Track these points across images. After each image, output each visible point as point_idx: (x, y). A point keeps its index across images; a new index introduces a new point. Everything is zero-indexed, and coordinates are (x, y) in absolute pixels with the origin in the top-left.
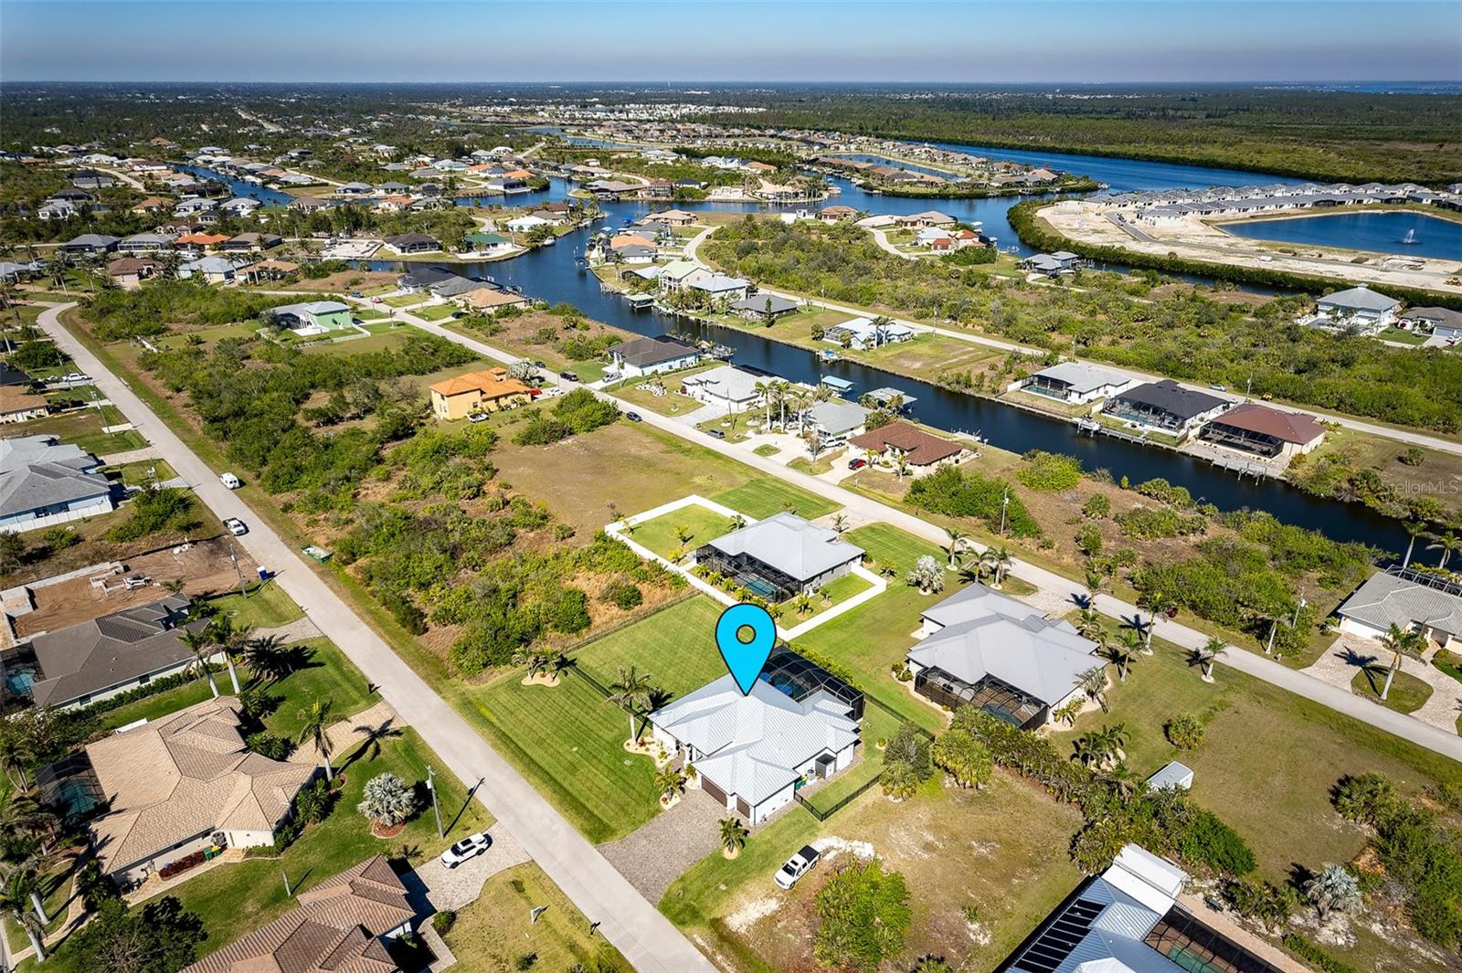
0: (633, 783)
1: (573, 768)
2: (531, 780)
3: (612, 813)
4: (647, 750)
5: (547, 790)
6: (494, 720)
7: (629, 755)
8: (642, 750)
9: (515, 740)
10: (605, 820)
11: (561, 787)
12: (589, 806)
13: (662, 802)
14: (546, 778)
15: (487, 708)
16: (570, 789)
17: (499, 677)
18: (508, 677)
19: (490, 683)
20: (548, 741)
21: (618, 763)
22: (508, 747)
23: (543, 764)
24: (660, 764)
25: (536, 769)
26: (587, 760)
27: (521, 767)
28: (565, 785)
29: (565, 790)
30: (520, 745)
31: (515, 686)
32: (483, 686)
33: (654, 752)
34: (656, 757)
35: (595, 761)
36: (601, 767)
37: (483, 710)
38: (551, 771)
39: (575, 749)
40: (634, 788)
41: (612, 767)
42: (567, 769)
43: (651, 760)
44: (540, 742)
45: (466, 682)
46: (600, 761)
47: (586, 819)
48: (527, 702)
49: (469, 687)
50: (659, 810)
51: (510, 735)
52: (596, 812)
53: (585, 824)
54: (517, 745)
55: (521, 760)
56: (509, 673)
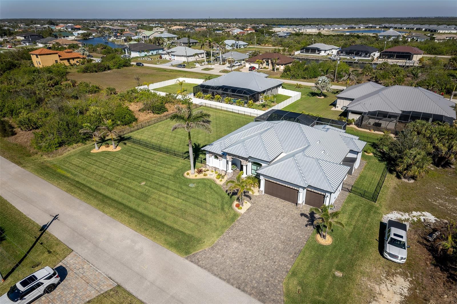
0: (203, 199)
1: (145, 197)
2: (106, 210)
3: (192, 225)
4: (205, 175)
5: (123, 216)
6: (69, 175)
7: (191, 181)
8: (201, 176)
9: (88, 185)
10: (187, 232)
11: (136, 212)
12: (168, 223)
13: (236, 209)
14: (121, 207)
15: (62, 169)
16: (146, 212)
17: (72, 151)
18: (80, 150)
19: (65, 155)
20: (118, 181)
21: (184, 187)
22: (82, 190)
23: (116, 198)
24: (221, 182)
25: (110, 202)
26: (156, 189)
27: (95, 202)
28: (140, 209)
29: (141, 213)
30: (93, 187)
31: (86, 154)
32: (58, 157)
33: (212, 175)
34: (215, 178)
35: (163, 189)
36: (170, 192)
37: (59, 171)
38: (125, 202)
39: (143, 183)
40: (205, 202)
41: (180, 190)
42: (139, 198)
43: (212, 181)
44: (111, 183)
45: (45, 157)
46: (168, 188)
47: (168, 234)
48: (97, 161)
49: (46, 159)
50: (236, 215)
51: (84, 182)
52: (176, 226)
53: (169, 239)
54: (90, 188)
55: (95, 197)
56: (80, 148)
